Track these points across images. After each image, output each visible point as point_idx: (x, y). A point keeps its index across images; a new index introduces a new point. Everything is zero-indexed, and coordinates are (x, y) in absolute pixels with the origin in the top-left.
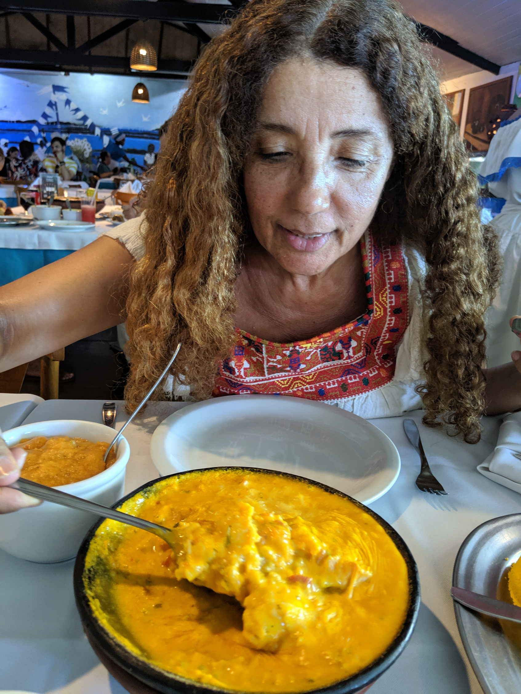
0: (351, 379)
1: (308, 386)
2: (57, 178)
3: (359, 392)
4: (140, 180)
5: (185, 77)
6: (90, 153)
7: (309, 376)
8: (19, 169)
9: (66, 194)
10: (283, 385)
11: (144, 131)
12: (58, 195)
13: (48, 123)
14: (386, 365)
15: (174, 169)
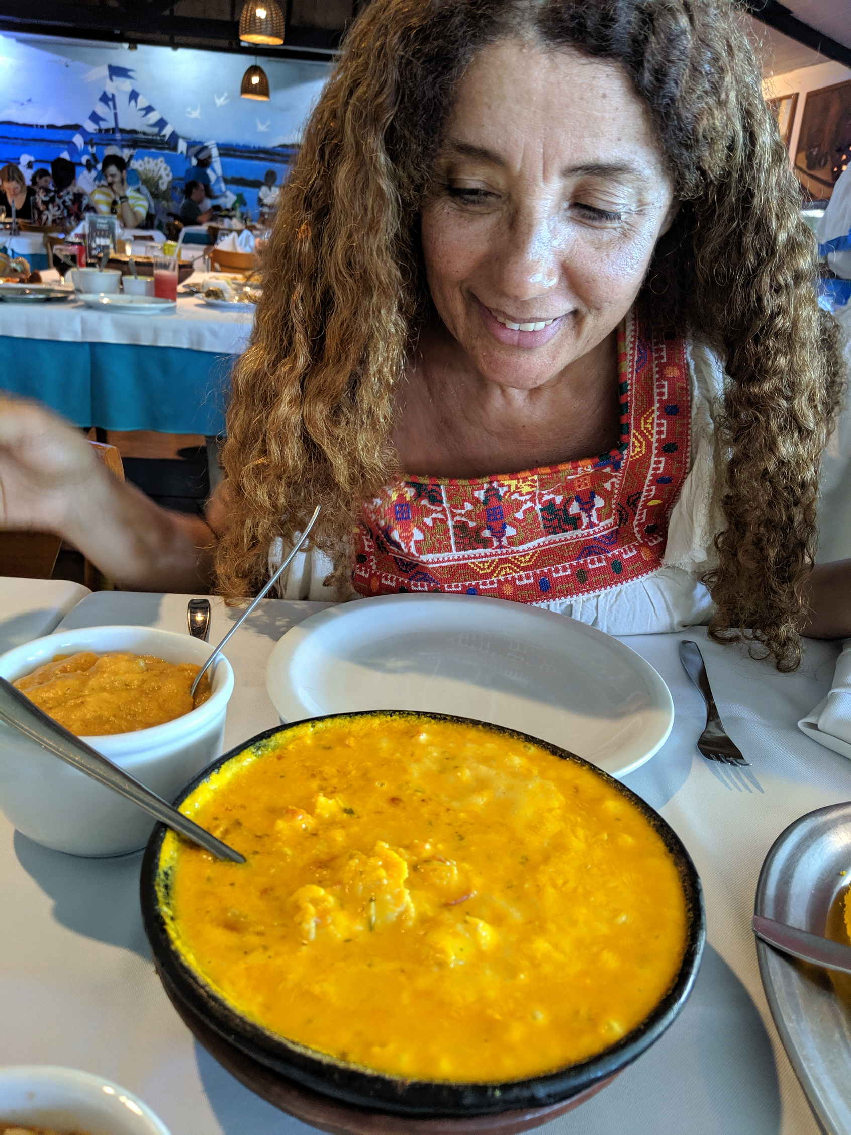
0: (593, 562)
1: (522, 573)
2: (113, 224)
3: (605, 584)
4: (251, 231)
5: (328, 58)
6: (170, 182)
7: (524, 556)
8: (50, 206)
9: (128, 250)
10: (482, 570)
11: (259, 148)
12: (115, 252)
13: (100, 130)
14: (652, 542)
15: (308, 206)
